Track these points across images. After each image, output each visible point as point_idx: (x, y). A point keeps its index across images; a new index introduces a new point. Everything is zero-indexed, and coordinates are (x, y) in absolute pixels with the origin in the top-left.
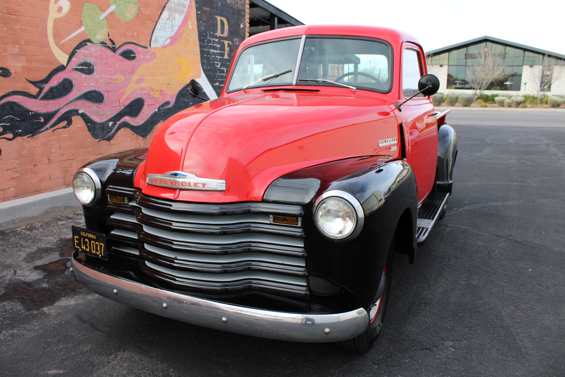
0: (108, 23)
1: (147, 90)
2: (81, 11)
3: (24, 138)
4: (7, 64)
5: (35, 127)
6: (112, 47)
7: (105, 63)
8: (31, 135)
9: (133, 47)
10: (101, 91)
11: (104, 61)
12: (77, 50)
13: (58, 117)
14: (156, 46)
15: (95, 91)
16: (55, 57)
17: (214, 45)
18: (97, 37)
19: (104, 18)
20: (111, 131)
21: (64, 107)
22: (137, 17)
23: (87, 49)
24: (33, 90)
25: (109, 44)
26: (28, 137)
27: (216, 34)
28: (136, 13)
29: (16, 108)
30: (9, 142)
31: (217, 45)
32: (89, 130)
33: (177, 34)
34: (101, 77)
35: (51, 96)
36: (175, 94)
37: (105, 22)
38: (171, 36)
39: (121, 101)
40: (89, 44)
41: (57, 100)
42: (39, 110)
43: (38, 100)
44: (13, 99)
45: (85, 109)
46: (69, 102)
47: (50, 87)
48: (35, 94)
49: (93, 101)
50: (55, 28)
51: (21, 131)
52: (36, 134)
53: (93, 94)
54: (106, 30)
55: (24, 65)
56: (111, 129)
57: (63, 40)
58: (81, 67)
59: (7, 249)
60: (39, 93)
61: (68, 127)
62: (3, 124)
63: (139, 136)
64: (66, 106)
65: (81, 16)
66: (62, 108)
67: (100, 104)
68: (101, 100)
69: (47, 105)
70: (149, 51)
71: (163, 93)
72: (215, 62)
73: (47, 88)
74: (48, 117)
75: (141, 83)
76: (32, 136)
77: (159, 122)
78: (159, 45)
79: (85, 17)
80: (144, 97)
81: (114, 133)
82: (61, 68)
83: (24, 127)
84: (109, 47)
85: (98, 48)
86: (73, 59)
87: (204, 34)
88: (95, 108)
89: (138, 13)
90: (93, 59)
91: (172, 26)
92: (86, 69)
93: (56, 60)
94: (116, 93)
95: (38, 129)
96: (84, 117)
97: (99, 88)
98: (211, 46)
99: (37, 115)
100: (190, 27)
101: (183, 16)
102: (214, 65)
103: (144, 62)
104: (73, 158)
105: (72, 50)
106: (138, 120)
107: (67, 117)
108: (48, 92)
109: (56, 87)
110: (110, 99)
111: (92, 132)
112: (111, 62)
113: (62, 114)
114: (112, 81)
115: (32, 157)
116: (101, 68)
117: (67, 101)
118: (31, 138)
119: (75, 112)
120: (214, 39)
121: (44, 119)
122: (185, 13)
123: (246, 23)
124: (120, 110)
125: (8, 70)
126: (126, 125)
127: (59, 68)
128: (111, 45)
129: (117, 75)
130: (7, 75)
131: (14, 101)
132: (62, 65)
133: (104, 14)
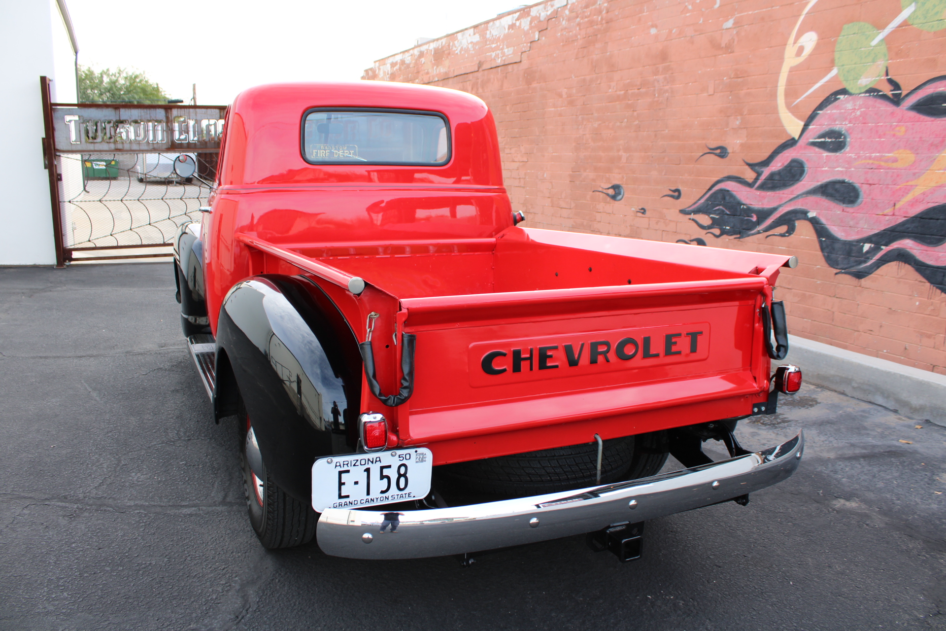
0: (889, 49)
2: (835, 41)
3: (730, 238)
5: (744, 227)
6: (893, 94)
7: (871, 129)
8: (738, 236)
10: (854, 181)
11: (870, 124)
12: (819, 112)
13: (775, 218)
15: (843, 182)
16: (783, 126)
18: (860, 81)
19: (882, 41)
20: (865, 262)
21: (786, 204)
23: (837, 108)
24: (750, 175)
25: (887, 90)
26: (735, 238)
29: (727, 198)
30: (716, 239)
32: (822, 249)
34: (859, 157)
35: (770, 186)
37: (884, 48)
39: (897, 206)
40: (841, 97)
41: (778, 192)
42: (752, 203)
43: (753, 190)
44: (726, 186)
45: (819, 211)
46: (795, 196)
47: (770, 171)
48: (750, 181)
49: (837, 199)
50: (789, 82)
51: (728, 228)
52: (744, 236)
53: (837, 186)
54: (882, 64)
55: (744, 141)
56: (867, 257)
57: (798, 98)
58: (823, 140)
60: (757, 179)
61: (788, 236)
62: (713, 216)
63: (938, 291)
65: (833, 51)
66: (782, 204)
67: (849, 205)
68: (852, 199)
69: (764, 197)
73: (766, 172)
74: (763, 215)
76: (739, 238)
79: (841, 51)
81: (871, 265)
82: (790, 142)
83: (732, 224)
84: (884, 97)
85: (859, 102)
86: (811, 127)
88: (839, 212)
90: (845, 124)
92: (831, 142)
93: (784, 131)
94: (888, 188)
95: (747, 230)
96: (816, 225)
97: (851, 177)
99: (749, 211)
105: (810, 113)
106: (941, 254)
107: (789, 220)
108: (768, 180)
109: (779, 173)
110: (872, 199)
111: (826, 254)
112: (886, 126)
113: (782, 213)
114: (882, 164)
116: (861, 138)
117: (792, 194)
118: (738, 240)
119: (803, 214)
121: (756, 217)
124: (893, 224)
125: (727, 149)
126: (903, 257)
127: (787, 143)
128: (891, 91)
129: (896, 152)
130: (724, 155)
131: (728, 188)
132: (791, 138)
133: (881, 34)
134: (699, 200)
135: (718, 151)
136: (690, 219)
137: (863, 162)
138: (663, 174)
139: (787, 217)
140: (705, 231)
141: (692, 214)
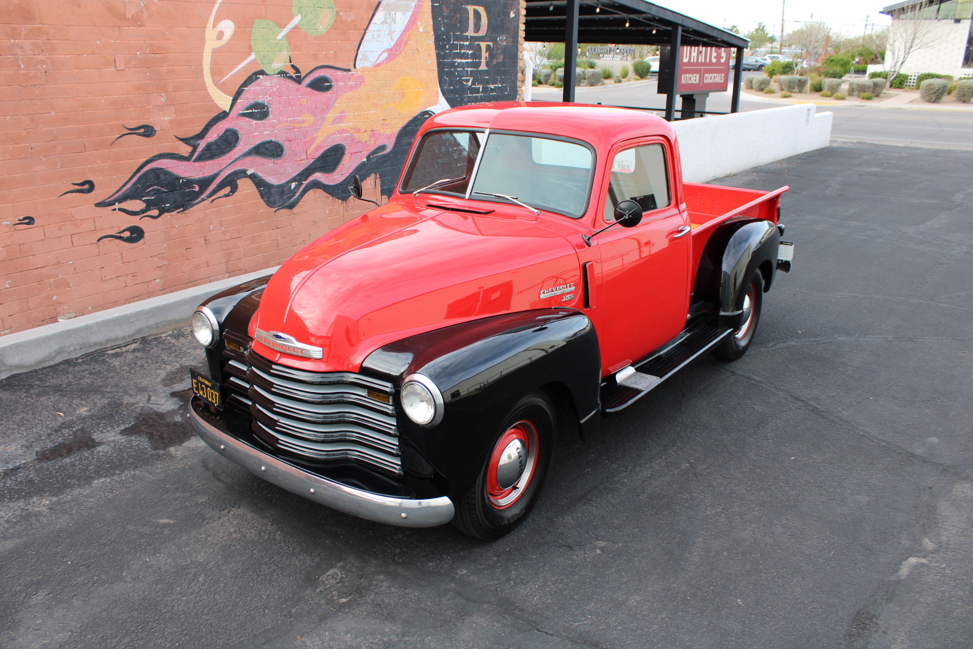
0: (289, 43)
1: (349, 132)
2: (250, 31)
3: (172, 214)
4: (151, 120)
5: (188, 199)
6: (296, 76)
7: (285, 101)
8: (182, 209)
9: (328, 73)
10: (279, 140)
11: (284, 98)
12: (244, 88)
13: (218, 183)
14: (363, 66)
15: (271, 142)
16: (213, 101)
17: (462, 51)
18: (273, 65)
19: (284, 37)
20: (294, 196)
21: (227, 168)
22: (334, 27)
23: (259, 85)
24: (185, 150)
25: (292, 73)
26: (178, 213)
27: (467, 34)
28: (333, 21)
29: (162, 176)
30: (154, 220)
31: (468, 51)
32: (262, 197)
33: (398, 43)
34: (279, 122)
35: (208, 156)
36: (394, 134)
37: (286, 43)
38: (390, 47)
39: (308, 153)
40: (261, 76)
41: (217, 160)
42: (192, 175)
43: (191, 163)
44: (159, 164)
45: (256, 168)
46: (233, 160)
47: (207, 143)
48: (187, 155)
49: (268, 156)
50: (214, 62)
51: (169, 205)
52: (189, 207)
53: (267, 146)
54: (286, 54)
55: (173, 118)
56: (294, 192)
57: (224, 77)
58: (251, 111)
59: (146, 365)
60: (193, 153)
61: (232, 195)
62: (147, 198)
63: (337, 199)
64: (228, 167)
65: (250, 40)
66: (223, 169)
67: (278, 158)
68: (279, 153)
69: (203, 167)
70: (353, 74)
71: (374, 135)
72: (463, 78)
73: (202, 144)
74: (204, 183)
75: (340, 122)
76: (183, 211)
77: (369, 176)
78: (368, 64)
79: (255, 40)
80: (344, 143)
81: (298, 197)
82: (222, 115)
83: (173, 200)
84: (291, 77)
85: (275, 81)
86: (239, 101)
87: (444, 37)
88: (271, 165)
89: (336, 22)
90: (267, 98)
91: (390, 33)
92: (258, 112)
93: (216, 106)
94: (301, 141)
95: (192, 200)
96: (255, 179)
97: (276, 137)
98: (458, 52)
99: (189, 183)
100: (421, 30)
101: (409, 15)
102: (460, 82)
103: (346, 93)
104: (238, 236)
105: (237, 89)
106: (335, 177)
107: (231, 182)
108: (204, 151)
109: (216, 143)
110: (293, 151)
111: (266, 199)
112: (295, 98)
113: (224, 177)
114: (296, 125)
115: (184, 238)
116: (279, 108)
117: (230, 159)
118: (182, 213)
119: (242, 173)
120: (462, 43)
121: (199, 187)
122: (412, 10)
123: (520, 8)
124: (307, 165)
125: (152, 128)
126: (316, 185)
127: (220, 116)
128: (295, 74)
129: (303, 116)
130: (151, 134)
131: (160, 167)
132: (223, 111)
133: (283, 32)
134: (124, 186)
135: (142, 130)
136: (115, 210)
137: (283, 125)
138: (58, 167)
139: (229, 179)
140: (139, 217)
141: (117, 204)
